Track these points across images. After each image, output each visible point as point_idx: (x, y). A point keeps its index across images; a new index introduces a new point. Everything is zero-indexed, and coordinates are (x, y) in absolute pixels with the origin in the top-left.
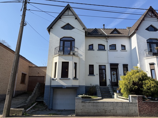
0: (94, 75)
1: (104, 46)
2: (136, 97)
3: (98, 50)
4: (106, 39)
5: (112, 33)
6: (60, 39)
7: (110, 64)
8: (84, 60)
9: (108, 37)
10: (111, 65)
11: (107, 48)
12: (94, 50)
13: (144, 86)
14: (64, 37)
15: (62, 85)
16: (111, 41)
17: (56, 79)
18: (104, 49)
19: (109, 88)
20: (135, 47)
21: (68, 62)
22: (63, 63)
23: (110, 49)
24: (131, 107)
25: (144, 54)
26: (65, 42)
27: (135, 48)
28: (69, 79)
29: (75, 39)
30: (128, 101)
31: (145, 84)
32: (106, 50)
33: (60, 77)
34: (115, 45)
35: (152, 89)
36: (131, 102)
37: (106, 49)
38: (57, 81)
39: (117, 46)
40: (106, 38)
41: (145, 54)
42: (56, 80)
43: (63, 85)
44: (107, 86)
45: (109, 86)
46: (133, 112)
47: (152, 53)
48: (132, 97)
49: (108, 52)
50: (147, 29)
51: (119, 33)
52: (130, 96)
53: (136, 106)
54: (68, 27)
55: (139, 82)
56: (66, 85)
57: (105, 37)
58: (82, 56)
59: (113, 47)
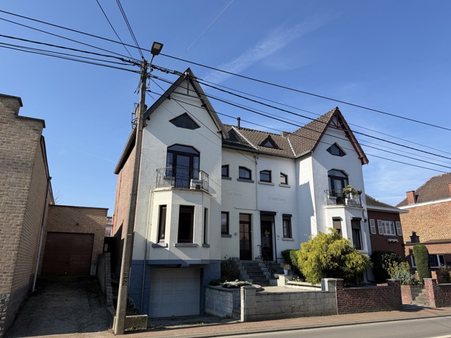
0: (231, 236)
1: (250, 171)
2: (334, 281)
3: (238, 180)
4: (255, 157)
5: (263, 144)
6: (168, 148)
7: (261, 212)
8: (220, 203)
9: (259, 153)
10: (263, 214)
11: (256, 176)
12: (230, 179)
13: (347, 263)
14: (176, 144)
15: (181, 260)
16: (264, 164)
17: (167, 247)
18: (249, 179)
19: (260, 264)
20: (306, 182)
21: (193, 207)
22: (182, 207)
23: (261, 180)
24: (327, 299)
25: (323, 199)
26: (178, 156)
27: (308, 184)
28: (196, 246)
29: (199, 153)
30: (320, 289)
31: (350, 259)
32: (253, 182)
33: (176, 242)
34: (270, 172)
35: (358, 269)
36: (327, 290)
37: (253, 178)
38: (169, 251)
39: (273, 174)
40: (255, 154)
41: (325, 200)
42: (168, 249)
43: (183, 259)
44: (254, 259)
45: (258, 260)
46: (330, 307)
47: (336, 198)
48: (328, 281)
49: (258, 185)
50: (329, 150)
51: (276, 147)
52: (324, 281)
53: (335, 297)
54: (184, 121)
55: (340, 256)
56: (190, 259)
57: (253, 152)
58: (215, 192)
59: (267, 176)
